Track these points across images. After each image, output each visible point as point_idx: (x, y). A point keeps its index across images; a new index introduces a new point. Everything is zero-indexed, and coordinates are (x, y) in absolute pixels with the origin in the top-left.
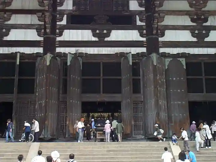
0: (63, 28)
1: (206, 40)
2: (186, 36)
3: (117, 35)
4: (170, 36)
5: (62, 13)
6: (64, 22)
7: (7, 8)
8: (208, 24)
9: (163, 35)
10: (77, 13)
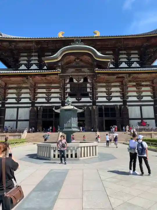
0: (67, 97)
1: (111, 100)
2: (105, 99)
3: (83, 99)
4: (100, 99)
5: (67, 93)
6: (67, 96)
7: (50, 92)
8: (111, 95)
9: (97, 99)
10: (71, 93)
